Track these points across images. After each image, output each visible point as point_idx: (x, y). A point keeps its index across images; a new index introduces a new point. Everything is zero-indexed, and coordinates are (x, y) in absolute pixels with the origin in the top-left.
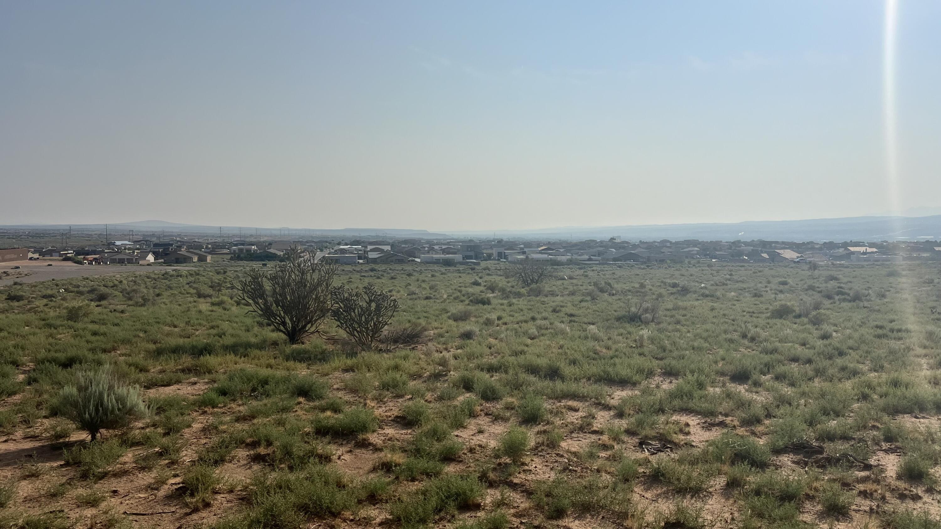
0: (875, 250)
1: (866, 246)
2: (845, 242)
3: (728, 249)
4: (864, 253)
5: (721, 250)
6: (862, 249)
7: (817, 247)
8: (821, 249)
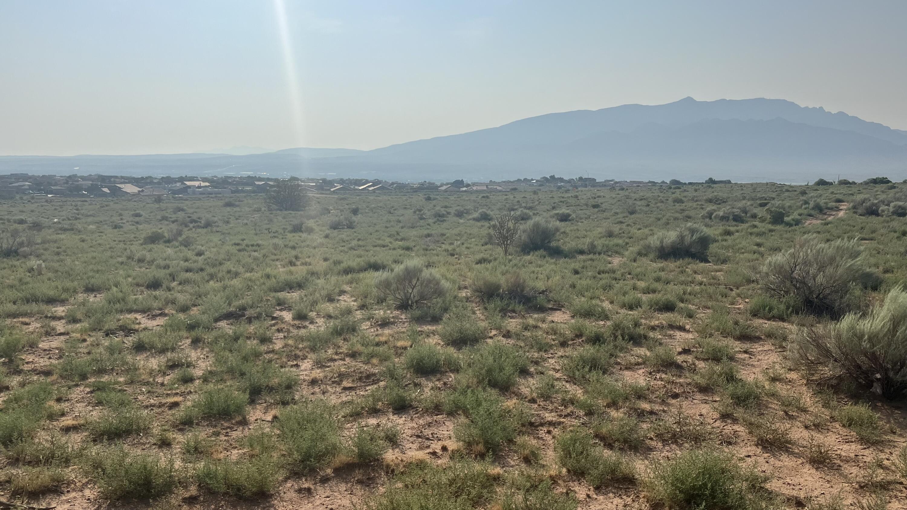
0: (207, 184)
1: (199, 181)
2: (181, 177)
3: (64, 183)
4: (199, 187)
5: (56, 185)
6: (196, 184)
7: (155, 181)
8: (159, 183)
